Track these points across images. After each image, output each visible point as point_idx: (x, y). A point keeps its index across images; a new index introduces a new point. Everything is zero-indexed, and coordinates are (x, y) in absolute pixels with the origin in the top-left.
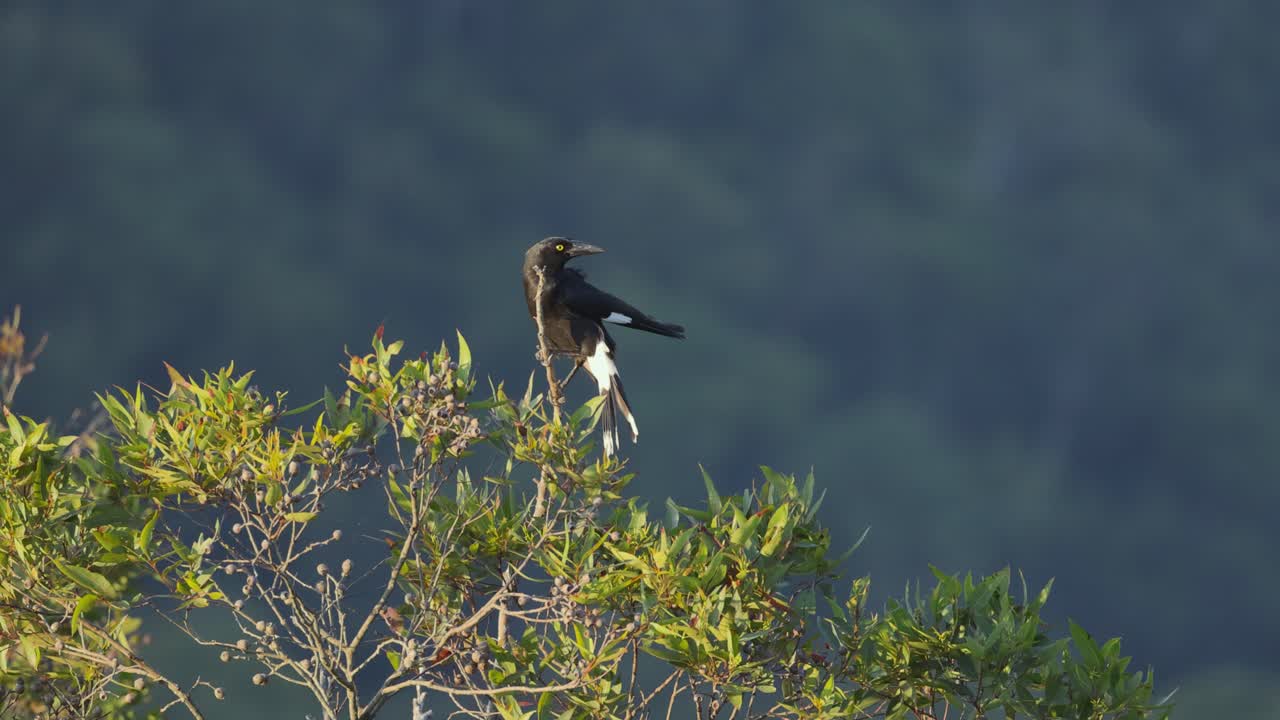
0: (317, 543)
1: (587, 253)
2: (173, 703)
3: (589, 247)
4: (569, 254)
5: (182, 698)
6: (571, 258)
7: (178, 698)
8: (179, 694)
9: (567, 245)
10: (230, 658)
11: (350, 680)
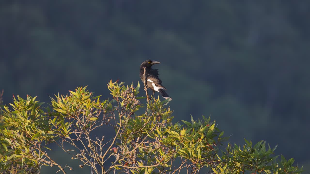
0: (97, 126)
1: (157, 63)
2: (59, 170)
3: (156, 62)
4: (152, 64)
5: (62, 169)
6: (152, 65)
7: (61, 169)
8: (61, 168)
9: (151, 62)
10: (74, 159)
11: (102, 164)
